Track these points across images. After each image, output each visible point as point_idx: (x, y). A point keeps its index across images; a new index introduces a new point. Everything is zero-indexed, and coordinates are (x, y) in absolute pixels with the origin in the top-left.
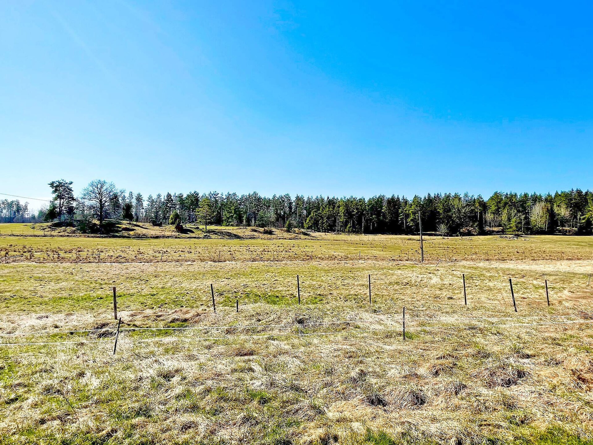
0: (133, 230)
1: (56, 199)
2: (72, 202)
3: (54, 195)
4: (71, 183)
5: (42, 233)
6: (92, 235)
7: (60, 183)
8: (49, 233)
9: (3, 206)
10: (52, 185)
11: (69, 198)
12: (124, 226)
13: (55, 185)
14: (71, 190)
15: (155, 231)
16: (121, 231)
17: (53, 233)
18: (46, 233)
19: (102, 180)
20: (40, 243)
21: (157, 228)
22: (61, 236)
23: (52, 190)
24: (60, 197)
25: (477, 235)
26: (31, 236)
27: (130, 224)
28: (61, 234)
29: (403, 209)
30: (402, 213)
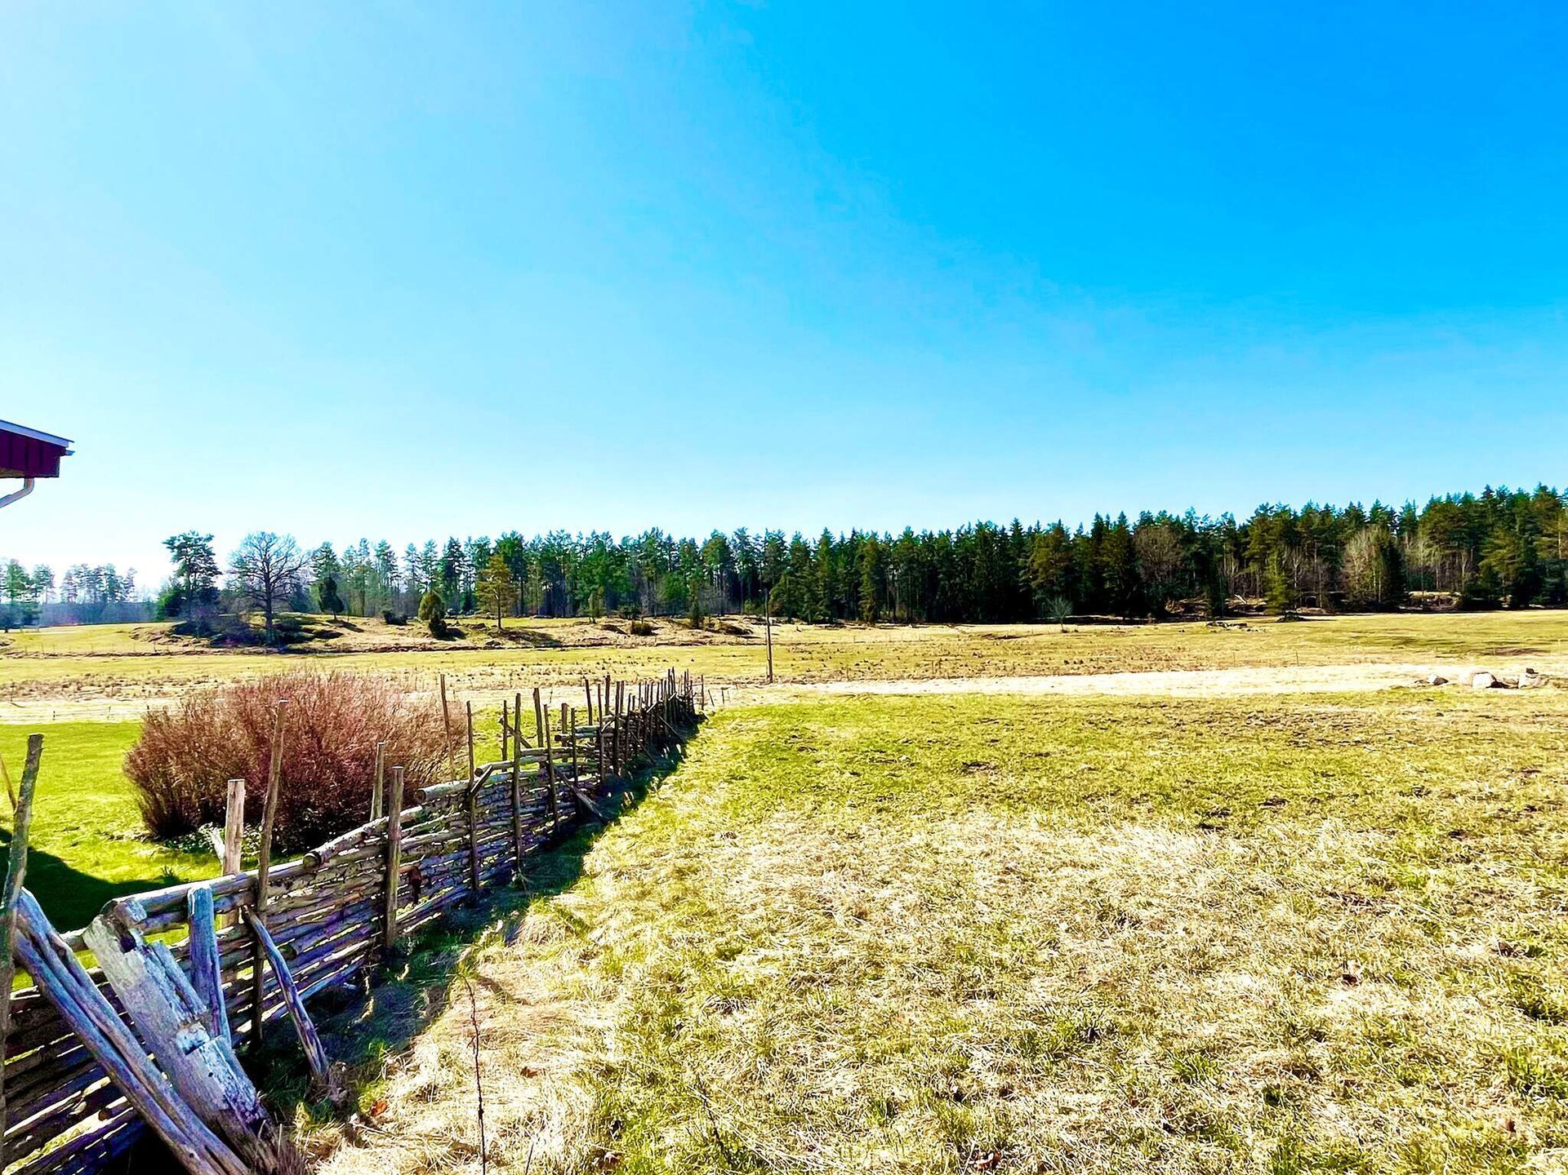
0: (338, 635)
1: (180, 574)
2: (213, 579)
3: (178, 565)
4: (210, 538)
5: (150, 648)
6: (251, 649)
7: (187, 539)
8: (164, 648)
9: (78, 580)
10: (171, 543)
11: (208, 569)
12: (319, 628)
13: (177, 543)
14: (209, 553)
15: (387, 635)
16: (311, 639)
17: (173, 648)
18: (158, 647)
19: (268, 532)
20: (143, 668)
21: (393, 628)
22: (188, 653)
23: (171, 554)
24: (189, 568)
26: (129, 655)
27: (334, 621)
28: (187, 649)
29: (1028, 557)
30: (1025, 568)
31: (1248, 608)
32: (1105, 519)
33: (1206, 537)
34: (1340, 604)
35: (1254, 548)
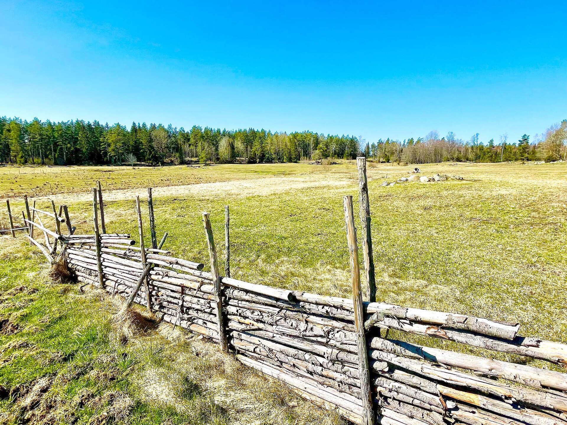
25: (178, 165)
29: (105, 138)
30: (104, 142)
31: (192, 161)
32: (137, 125)
33: (175, 135)
34: (219, 160)
35: (192, 141)
